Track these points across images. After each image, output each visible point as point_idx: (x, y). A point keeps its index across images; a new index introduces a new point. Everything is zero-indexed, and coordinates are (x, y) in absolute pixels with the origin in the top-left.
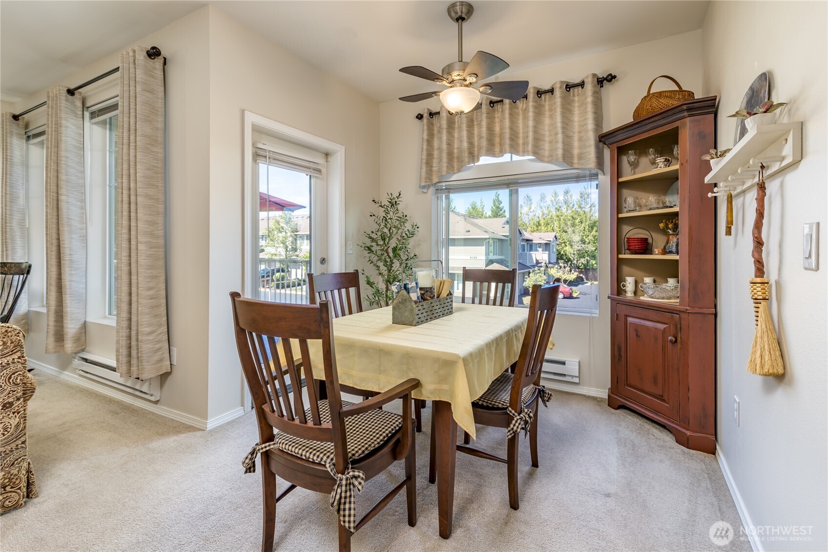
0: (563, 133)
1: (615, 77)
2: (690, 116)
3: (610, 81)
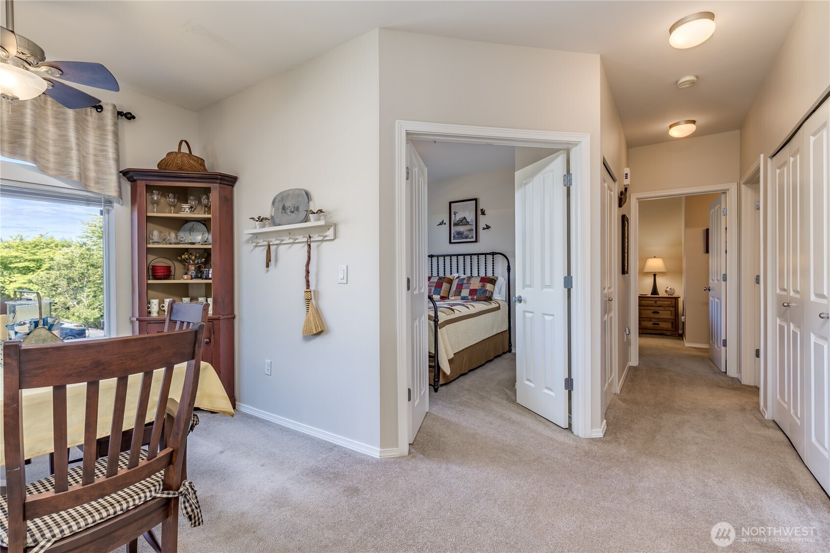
0: (79, 150)
1: (134, 117)
2: (220, 183)
3: (129, 119)
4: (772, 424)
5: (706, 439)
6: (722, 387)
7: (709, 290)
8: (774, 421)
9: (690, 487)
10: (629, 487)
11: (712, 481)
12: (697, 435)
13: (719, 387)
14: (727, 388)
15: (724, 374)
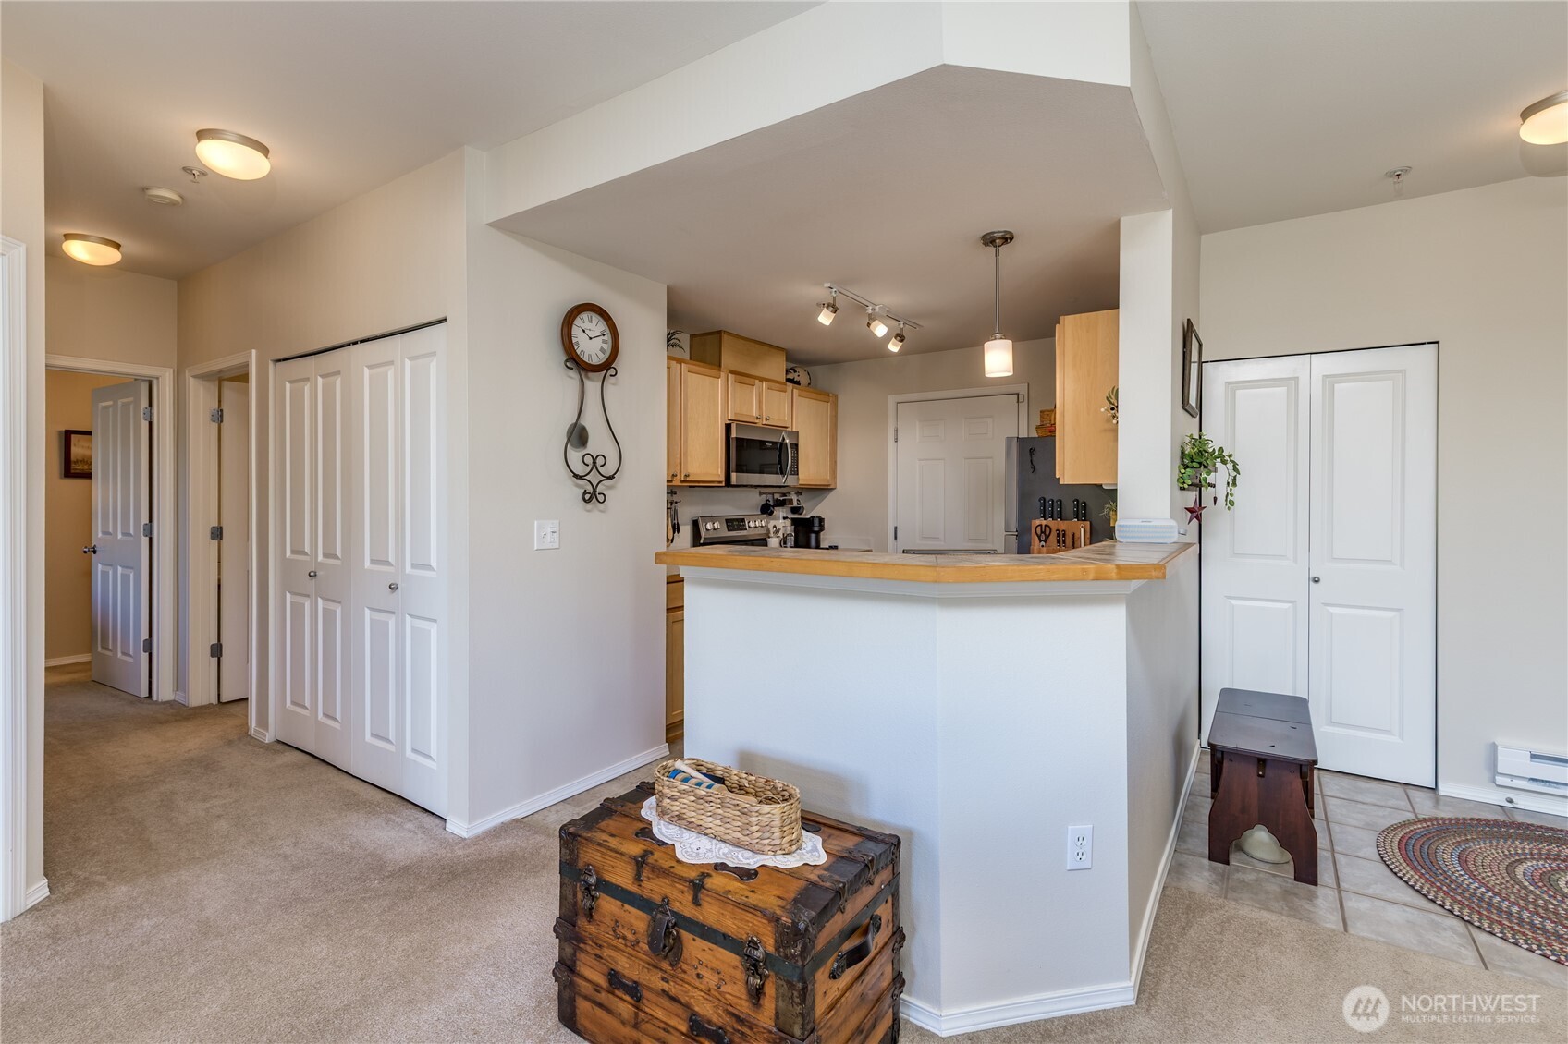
4: (280, 747)
5: (225, 804)
6: (167, 722)
7: (95, 552)
8: (279, 742)
9: (272, 872)
10: (196, 927)
11: (288, 849)
12: (208, 805)
13: (161, 723)
14: (176, 721)
15: (149, 701)
